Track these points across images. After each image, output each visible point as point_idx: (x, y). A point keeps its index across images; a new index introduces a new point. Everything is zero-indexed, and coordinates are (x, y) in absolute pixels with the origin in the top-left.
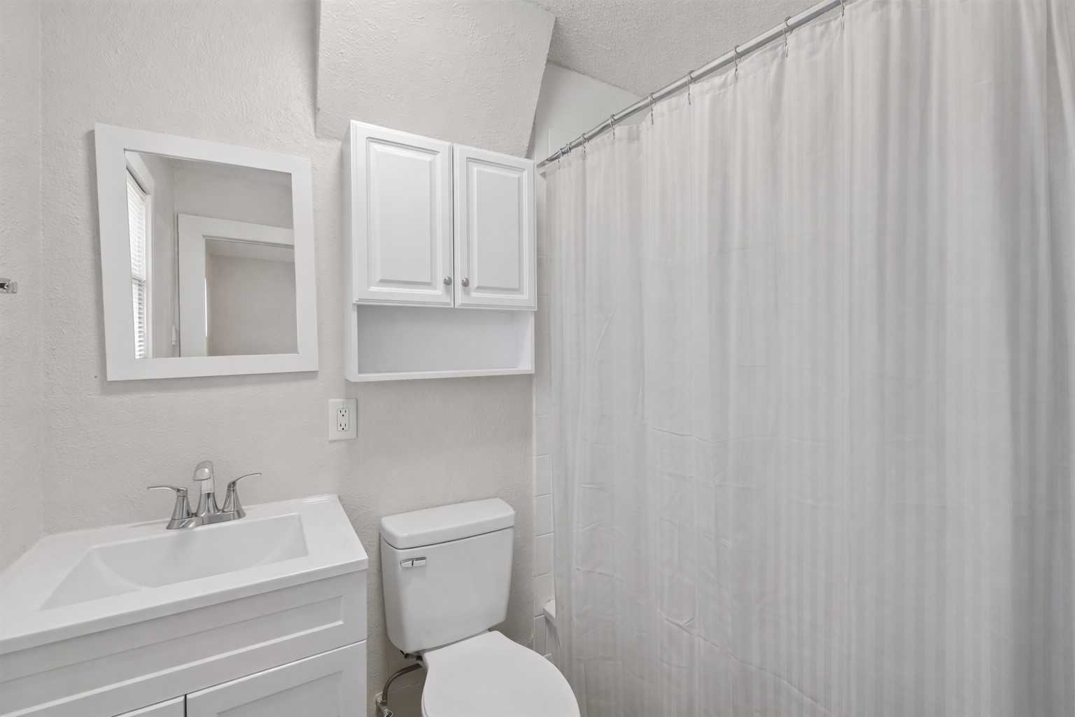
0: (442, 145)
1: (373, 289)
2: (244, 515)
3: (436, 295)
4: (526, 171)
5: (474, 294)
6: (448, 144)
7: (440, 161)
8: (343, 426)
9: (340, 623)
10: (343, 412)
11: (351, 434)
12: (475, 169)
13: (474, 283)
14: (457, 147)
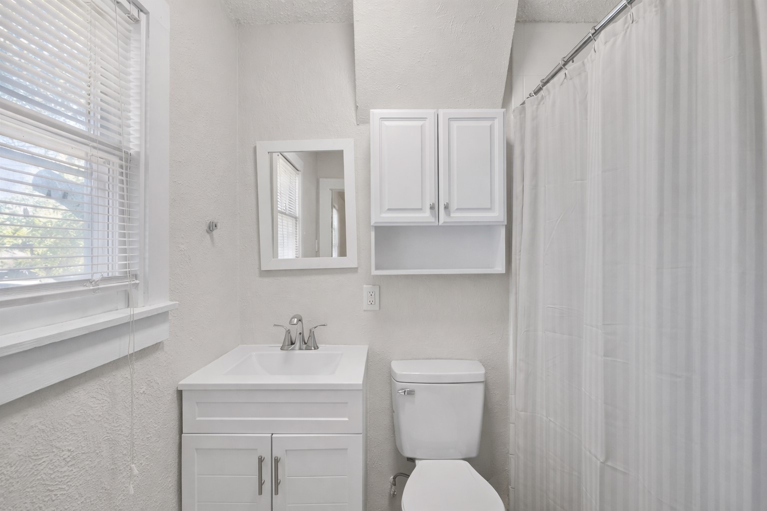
0: (429, 113)
1: (384, 215)
2: (318, 348)
3: (425, 216)
4: (497, 119)
5: (452, 215)
6: (433, 111)
7: (429, 125)
8: (371, 302)
9: (346, 419)
10: (371, 293)
11: (376, 307)
12: (455, 124)
13: (454, 206)
14: (441, 112)
